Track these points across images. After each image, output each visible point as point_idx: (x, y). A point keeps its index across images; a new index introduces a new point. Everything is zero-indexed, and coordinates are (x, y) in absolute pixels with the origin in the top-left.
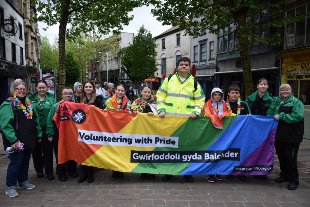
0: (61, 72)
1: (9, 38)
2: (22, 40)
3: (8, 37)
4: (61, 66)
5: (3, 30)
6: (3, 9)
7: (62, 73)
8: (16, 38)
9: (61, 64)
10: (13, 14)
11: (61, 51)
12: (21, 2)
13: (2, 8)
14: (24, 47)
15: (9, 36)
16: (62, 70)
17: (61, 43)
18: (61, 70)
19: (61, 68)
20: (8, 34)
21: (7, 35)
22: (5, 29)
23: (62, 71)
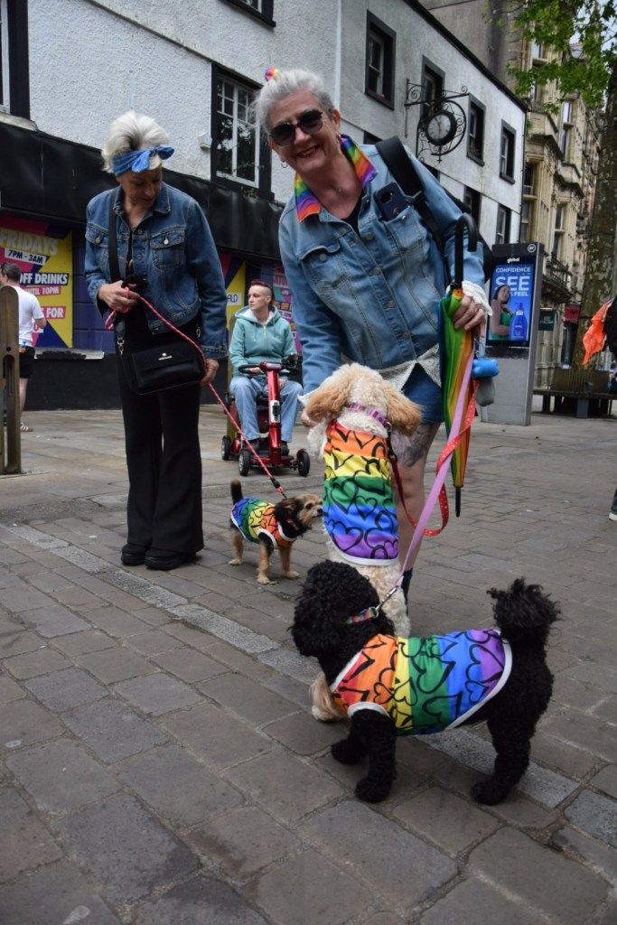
0: (595, 268)
1: (440, 161)
2: (512, 183)
3: (437, 158)
4: (595, 246)
5: (426, 139)
6: (444, 73)
7: (596, 274)
8: (486, 174)
9: (598, 238)
10: (482, 93)
11: (604, 185)
12: (524, 56)
13: (439, 70)
14: (514, 205)
15: (440, 155)
16: (597, 262)
17: (608, 152)
18: (595, 259)
19: (595, 255)
20: (437, 148)
21: (433, 154)
22: (430, 131)
23: (599, 266)
